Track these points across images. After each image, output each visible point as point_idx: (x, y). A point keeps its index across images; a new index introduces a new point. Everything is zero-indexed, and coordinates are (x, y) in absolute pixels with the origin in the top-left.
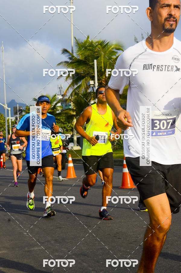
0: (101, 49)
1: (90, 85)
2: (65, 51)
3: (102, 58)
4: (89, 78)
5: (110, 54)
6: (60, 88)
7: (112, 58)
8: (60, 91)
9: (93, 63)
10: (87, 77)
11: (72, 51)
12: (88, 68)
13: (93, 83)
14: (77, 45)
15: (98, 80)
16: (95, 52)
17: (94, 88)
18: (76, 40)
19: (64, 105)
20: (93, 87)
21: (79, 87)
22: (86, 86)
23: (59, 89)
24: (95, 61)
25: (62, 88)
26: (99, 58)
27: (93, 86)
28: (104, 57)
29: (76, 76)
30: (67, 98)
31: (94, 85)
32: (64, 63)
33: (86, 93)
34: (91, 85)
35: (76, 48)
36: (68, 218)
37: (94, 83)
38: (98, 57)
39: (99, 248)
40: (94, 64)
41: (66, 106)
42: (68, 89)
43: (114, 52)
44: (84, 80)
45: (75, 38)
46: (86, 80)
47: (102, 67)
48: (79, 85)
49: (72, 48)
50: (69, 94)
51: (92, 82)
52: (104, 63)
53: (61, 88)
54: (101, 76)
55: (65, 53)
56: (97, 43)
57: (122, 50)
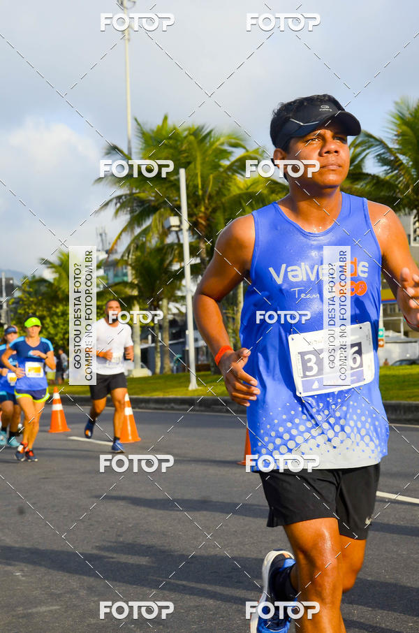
0: (195, 145)
1: (171, 227)
2: (113, 150)
3: (199, 167)
4: (169, 211)
5: (216, 156)
6: (101, 235)
7: (220, 166)
8: (102, 240)
9: (175, 177)
10: (164, 208)
11: (130, 149)
12: (167, 189)
13: (178, 223)
14: (140, 135)
15: (190, 215)
16: (181, 152)
17: (179, 233)
18: (139, 124)
19: (111, 274)
20: (177, 232)
21: (145, 232)
22: (161, 230)
23: (99, 237)
24: (182, 172)
25: (106, 234)
26: (192, 166)
27: (177, 229)
28: (203, 163)
29: (138, 206)
30: (117, 256)
31: (179, 226)
32: (110, 178)
33: (161, 246)
34: (174, 226)
35: (138, 142)
36: (119, 536)
37: (181, 221)
38: (189, 163)
39: (192, 604)
40: (178, 180)
41: (116, 275)
42: (119, 237)
43: (225, 151)
44: (157, 215)
45: (136, 120)
46: (161, 215)
47: (198, 186)
48: (144, 226)
49: (129, 142)
50: (121, 248)
51: (174, 221)
52: (202, 177)
53: (104, 235)
54: (196, 205)
55: (114, 154)
56: (185, 130)
57: (244, 148)
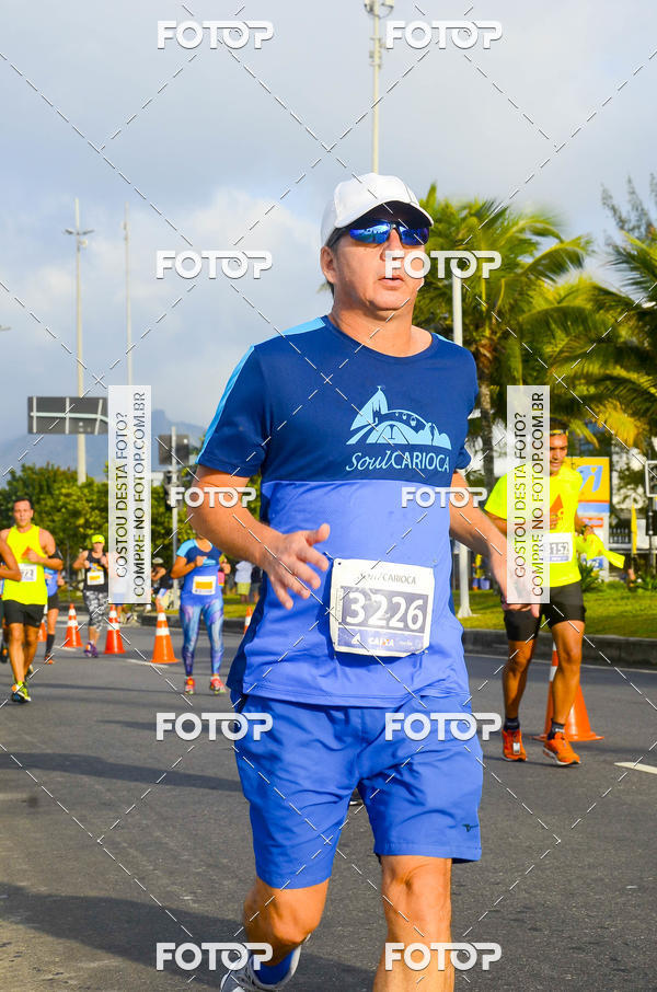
0: (479, 230)
5: (512, 250)
7: (517, 265)
12: (431, 300)
15: (467, 342)
16: (456, 242)
43: (525, 241)
47: (480, 297)
52: (487, 283)
54: (477, 327)
56: (464, 208)
57: (558, 237)
